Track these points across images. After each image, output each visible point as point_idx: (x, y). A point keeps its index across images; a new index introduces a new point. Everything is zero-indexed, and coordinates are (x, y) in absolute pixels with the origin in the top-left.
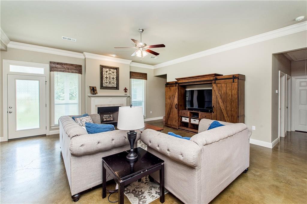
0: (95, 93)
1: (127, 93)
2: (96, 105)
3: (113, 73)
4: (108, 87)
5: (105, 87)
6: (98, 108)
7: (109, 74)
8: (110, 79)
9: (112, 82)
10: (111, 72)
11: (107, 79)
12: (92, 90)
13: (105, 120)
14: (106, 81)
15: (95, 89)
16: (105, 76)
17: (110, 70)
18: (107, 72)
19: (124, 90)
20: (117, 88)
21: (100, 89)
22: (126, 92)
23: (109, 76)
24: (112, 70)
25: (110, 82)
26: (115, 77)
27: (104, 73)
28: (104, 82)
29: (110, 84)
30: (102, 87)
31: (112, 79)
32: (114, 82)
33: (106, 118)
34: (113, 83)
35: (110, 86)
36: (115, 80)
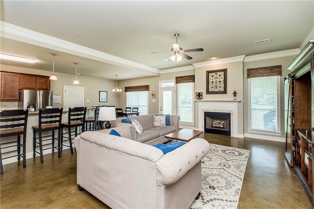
0: (200, 98)
1: (236, 98)
2: (202, 109)
3: (220, 76)
4: (214, 92)
5: (211, 92)
6: (205, 112)
7: (215, 78)
8: (216, 82)
9: (219, 86)
10: (217, 76)
11: (213, 83)
12: (197, 95)
13: (214, 125)
14: (212, 86)
15: (201, 94)
16: (211, 81)
17: (216, 74)
18: (213, 76)
19: (233, 94)
20: (225, 92)
21: (206, 94)
22: (235, 96)
23: (215, 80)
24: (219, 73)
25: (216, 86)
26: (222, 80)
27: (210, 78)
28: (210, 87)
29: (216, 88)
30: (208, 92)
31: (219, 83)
32: (221, 86)
33: (215, 124)
34: (213, 88)
35: (216, 90)
36: (222, 83)
